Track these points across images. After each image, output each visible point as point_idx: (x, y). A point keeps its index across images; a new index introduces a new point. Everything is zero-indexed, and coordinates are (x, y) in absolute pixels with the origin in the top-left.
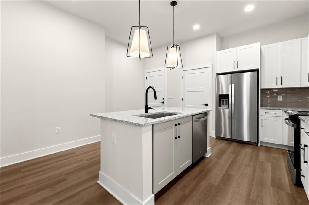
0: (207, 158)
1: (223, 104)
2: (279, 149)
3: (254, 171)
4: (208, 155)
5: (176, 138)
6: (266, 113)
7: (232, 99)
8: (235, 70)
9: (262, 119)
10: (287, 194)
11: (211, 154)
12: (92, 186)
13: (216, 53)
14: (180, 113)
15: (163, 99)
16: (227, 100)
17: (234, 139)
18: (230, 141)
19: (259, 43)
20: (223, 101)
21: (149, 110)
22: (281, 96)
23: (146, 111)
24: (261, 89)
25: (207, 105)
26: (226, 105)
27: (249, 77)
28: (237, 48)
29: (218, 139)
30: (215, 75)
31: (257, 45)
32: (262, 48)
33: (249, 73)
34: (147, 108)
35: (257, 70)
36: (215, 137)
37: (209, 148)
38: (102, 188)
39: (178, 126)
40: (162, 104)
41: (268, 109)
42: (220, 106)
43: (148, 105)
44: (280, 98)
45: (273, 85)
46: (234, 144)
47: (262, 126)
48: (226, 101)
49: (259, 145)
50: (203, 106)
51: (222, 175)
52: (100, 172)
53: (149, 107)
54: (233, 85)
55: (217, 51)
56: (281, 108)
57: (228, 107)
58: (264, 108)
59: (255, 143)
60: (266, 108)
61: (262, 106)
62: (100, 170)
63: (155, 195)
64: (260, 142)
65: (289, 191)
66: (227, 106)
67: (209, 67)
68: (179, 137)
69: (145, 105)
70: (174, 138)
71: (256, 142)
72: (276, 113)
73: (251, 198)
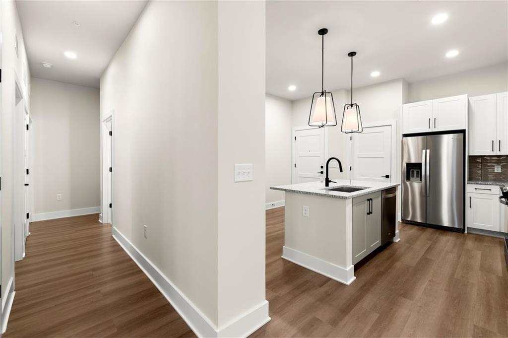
0: (396, 243)
1: (413, 176)
2: (496, 238)
3: (459, 257)
4: (397, 240)
5: (368, 214)
6: (476, 189)
7: (426, 170)
8: (430, 131)
9: (470, 197)
10: (499, 277)
11: (399, 239)
12: (275, 261)
13: (402, 107)
14: (368, 188)
15: (322, 167)
16: (419, 170)
17: (428, 224)
18: (423, 226)
19: (466, 95)
20: (413, 172)
21: (329, 183)
22: (500, 166)
23: (327, 185)
24: (470, 157)
25: (387, 177)
26: (417, 177)
27: (451, 140)
28: (434, 100)
29: (405, 223)
30: (401, 136)
31: (463, 98)
32: (470, 99)
33: (451, 135)
34: (328, 182)
35: (463, 131)
36: (401, 221)
37: (397, 231)
38: (290, 262)
39: (371, 201)
40: (320, 174)
41: (480, 184)
42: (408, 179)
43: (329, 177)
44: (498, 169)
45: (487, 152)
46: (430, 230)
47: (470, 207)
48: (417, 172)
49: (466, 232)
50: (382, 178)
51: (418, 259)
52: (284, 247)
53: (329, 179)
54: (428, 151)
55: (403, 104)
56: (498, 183)
57: (421, 180)
58: (473, 182)
59: (461, 229)
60: (477, 182)
61: (470, 179)
62: (284, 245)
63: (355, 266)
64: (467, 228)
65: (501, 275)
66: (419, 179)
67: (391, 125)
68: (371, 213)
69: (325, 177)
70: (366, 214)
71: (462, 227)
72: (490, 190)
73: (455, 277)
